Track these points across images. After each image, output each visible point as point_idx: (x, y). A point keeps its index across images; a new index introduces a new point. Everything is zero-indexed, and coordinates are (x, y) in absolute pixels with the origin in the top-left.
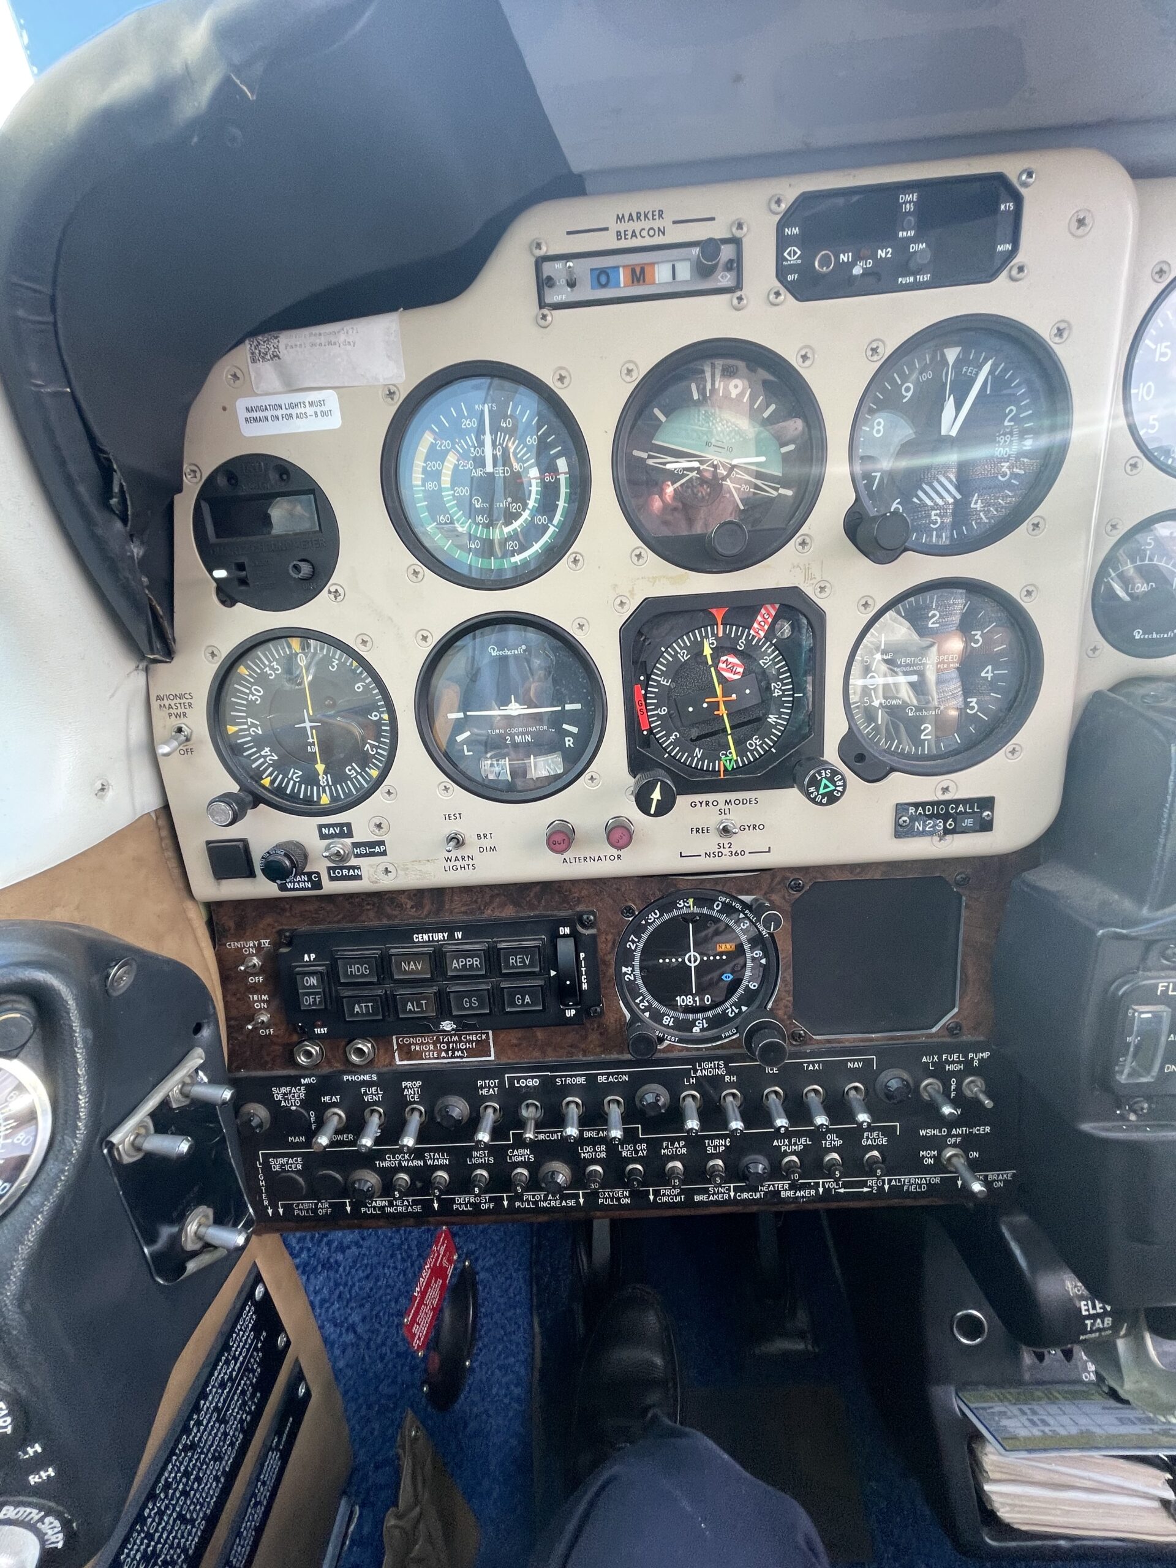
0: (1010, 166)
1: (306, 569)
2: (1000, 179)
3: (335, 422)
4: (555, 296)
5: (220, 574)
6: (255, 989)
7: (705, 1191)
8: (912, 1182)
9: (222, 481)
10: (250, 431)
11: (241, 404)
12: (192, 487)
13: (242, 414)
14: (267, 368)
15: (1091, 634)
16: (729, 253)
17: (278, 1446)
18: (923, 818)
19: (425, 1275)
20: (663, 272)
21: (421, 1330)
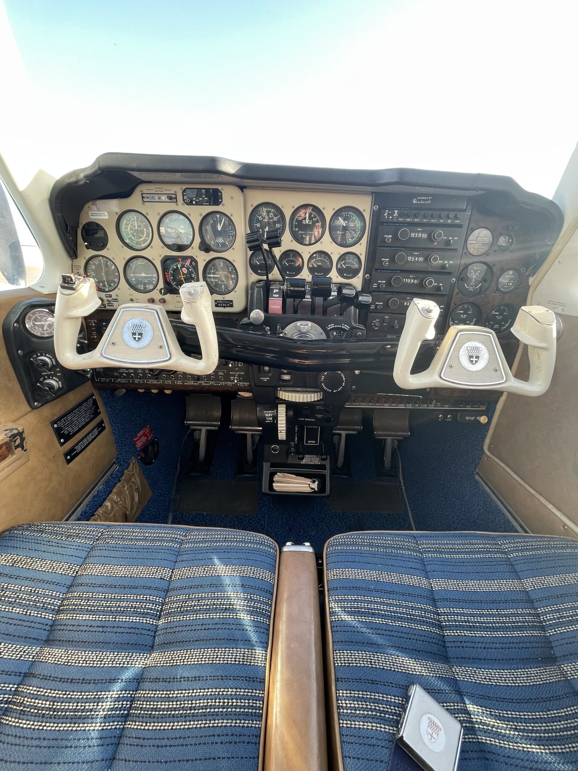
0: (219, 187)
1: (102, 244)
2: (217, 189)
3: (107, 217)
4: (145, 200)
5: (86, 244)
6: (93, 331)
7: (187, 382)
8: (229, 383)
9: (86, 226)
10: (91, 217)
11: (90, 212)
12: (81, 226)
13: (90, 214)
14: (94, 206)
15: (250, 271)
16: (174, 196)
17: (98, 429)
18: (220, 303)
19: (141, 433)
20: (164, 198)
21: (139, 444)
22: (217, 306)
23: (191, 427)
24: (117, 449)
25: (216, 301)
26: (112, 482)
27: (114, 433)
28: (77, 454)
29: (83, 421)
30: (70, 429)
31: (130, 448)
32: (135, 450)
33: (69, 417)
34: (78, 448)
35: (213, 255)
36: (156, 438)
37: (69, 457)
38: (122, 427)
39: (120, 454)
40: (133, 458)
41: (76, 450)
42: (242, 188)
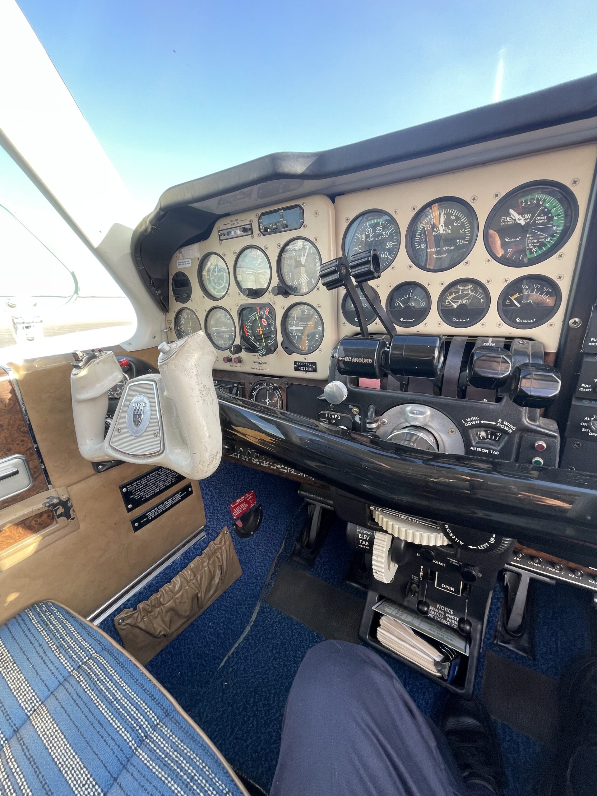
0: (300, 202)
1: (186, 295)
2: (299, 205)
3: (190, 265)
4: (222, 238)
5: (175, 296)
9: (175, 277)
10: (179, 267)
11: (177, 262)
12: (171, 278)
13: (178, 264)
14: (180, 255)
15: (343, 319)
16: (249, 227)
17: (181, 494)
18: (301, 366)
19: (241, 499)
20: (239, 232)
21: (237, 512)
22: (296, 369)
23: (306, 499)
24: (206, 516)
25: (295, 363)
26: (193, 553)
27: (203, 498)
28: (148, 522)
29: (161, 485)
30: (143, 494)
31: (224, 516)
32: (230, 518)
33: (144, 481)
34: (151, 515)
35: (293, 299)
36: (260, 505)
37: (136, 524)
38: (217, 491)
39: (210, 521)
40: (226, 528)
41: (148, 516)
42: (333, 198)
